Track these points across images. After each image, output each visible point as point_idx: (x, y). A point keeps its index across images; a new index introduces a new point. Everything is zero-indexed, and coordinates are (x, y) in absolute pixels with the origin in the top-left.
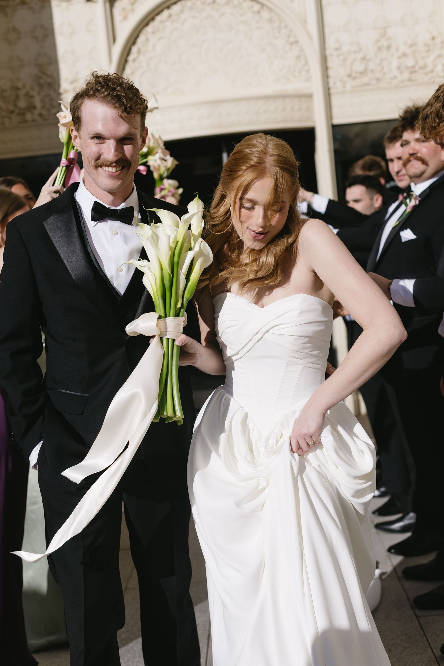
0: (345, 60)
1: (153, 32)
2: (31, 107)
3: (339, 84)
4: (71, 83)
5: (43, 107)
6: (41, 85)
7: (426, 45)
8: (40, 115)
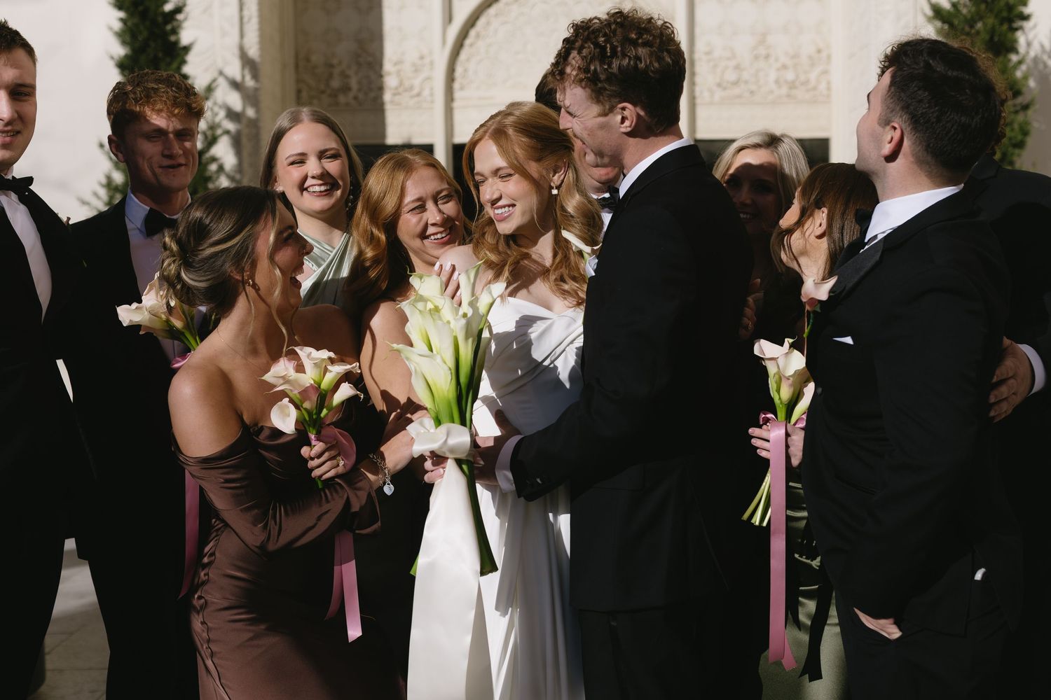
0: (715, 66)
1: (496, 15)
2: (346, 89)
3: (706, 94)
4: (396, 64)
5: (359, 90)
6: (359, 64)
7: (810, 58)
8: (356, 98)
